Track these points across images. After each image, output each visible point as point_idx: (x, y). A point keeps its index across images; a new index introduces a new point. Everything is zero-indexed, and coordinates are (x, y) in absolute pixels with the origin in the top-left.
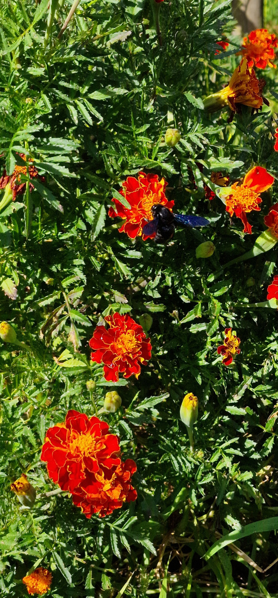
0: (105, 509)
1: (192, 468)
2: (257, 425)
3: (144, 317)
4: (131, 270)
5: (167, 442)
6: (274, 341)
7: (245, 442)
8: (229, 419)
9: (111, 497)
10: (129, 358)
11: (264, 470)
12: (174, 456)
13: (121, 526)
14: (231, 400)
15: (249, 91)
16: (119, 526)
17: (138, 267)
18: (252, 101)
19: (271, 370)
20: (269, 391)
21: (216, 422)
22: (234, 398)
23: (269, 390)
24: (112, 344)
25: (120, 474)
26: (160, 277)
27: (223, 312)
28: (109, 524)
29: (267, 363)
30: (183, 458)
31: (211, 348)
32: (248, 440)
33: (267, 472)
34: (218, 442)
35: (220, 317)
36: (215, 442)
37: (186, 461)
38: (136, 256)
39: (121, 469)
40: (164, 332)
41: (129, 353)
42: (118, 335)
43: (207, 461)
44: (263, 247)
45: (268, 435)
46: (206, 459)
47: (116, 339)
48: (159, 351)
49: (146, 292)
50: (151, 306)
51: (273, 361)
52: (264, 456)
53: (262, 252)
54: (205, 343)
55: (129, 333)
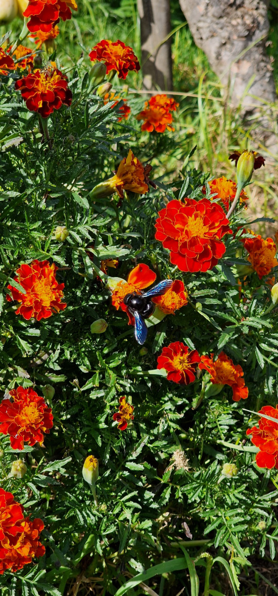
0: (16, 565)
1: (96, 521)
2: (155, 477)
3: (47, 388)
4: (32, 347)
5: (73, 498)
6: (167, 401)
7: (144, 493)
8: (129, 474)
9: (21, 554)
10: (32, 428)
11: (163, 517)
12: (79, 511)
13: (31, 579)
14: (131, 457)
15: (135, 179)
16: (30, 579)
17: (38, 343)
18: (137, 188)
19: (166, 427)
20: (165, 447)
21: (117, 477)
22: (133, 455)
23: (165, 445)
24: (16, 417)
25: (29, 533)
26: (59, 351)
27: (119, 380)
28: (20, 577)
29: (162, 422)
30: (88, 512)
31: (110, 411)
32: (147, 492)
33: (166, 518)
34: (119, 496)
35: (117, 385)
36: (116, 496)
37: (91, 515)
38: (36, 334)
39: (29, 529)
40: (67, 399)
41: (32, 424)
42: (22, 408)
43: (110, 513)
44: (153, 321)
45: (165, 486)
46: (109, 511)
47: (20, 411)
48: (63, 415)
49: (48, 365)
50: (53, 377)
51: (168, 419)
52: (162, 505)
53: (152, 325)
54: (105, 406)
55: (31, 406)
